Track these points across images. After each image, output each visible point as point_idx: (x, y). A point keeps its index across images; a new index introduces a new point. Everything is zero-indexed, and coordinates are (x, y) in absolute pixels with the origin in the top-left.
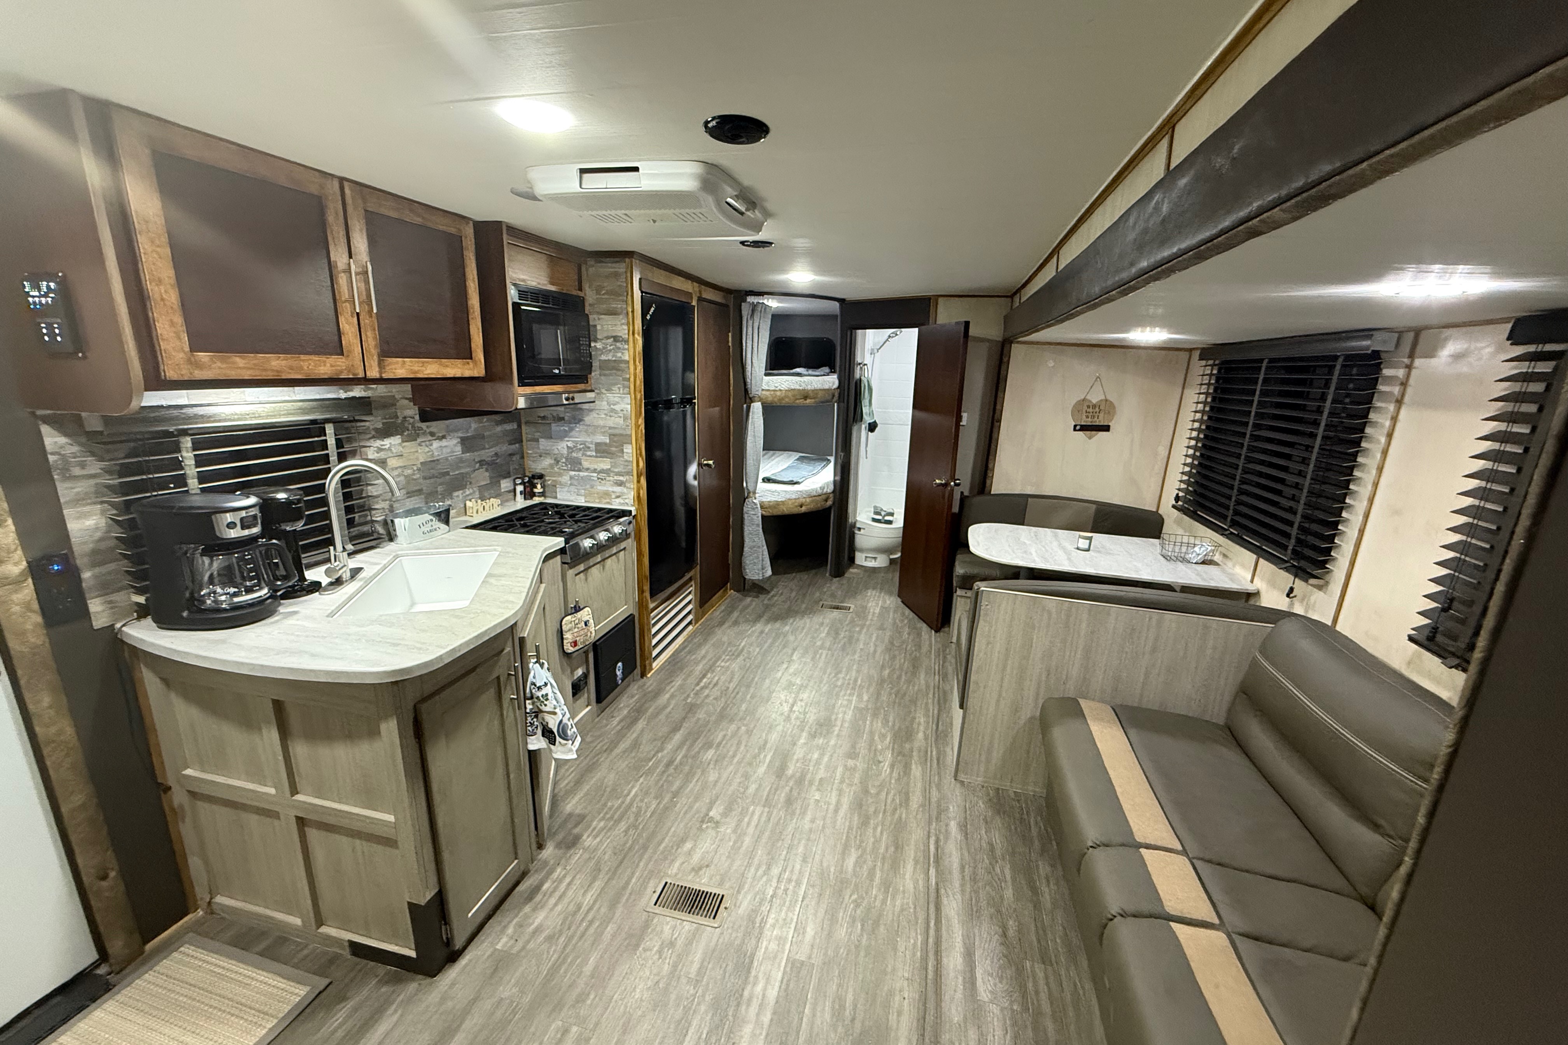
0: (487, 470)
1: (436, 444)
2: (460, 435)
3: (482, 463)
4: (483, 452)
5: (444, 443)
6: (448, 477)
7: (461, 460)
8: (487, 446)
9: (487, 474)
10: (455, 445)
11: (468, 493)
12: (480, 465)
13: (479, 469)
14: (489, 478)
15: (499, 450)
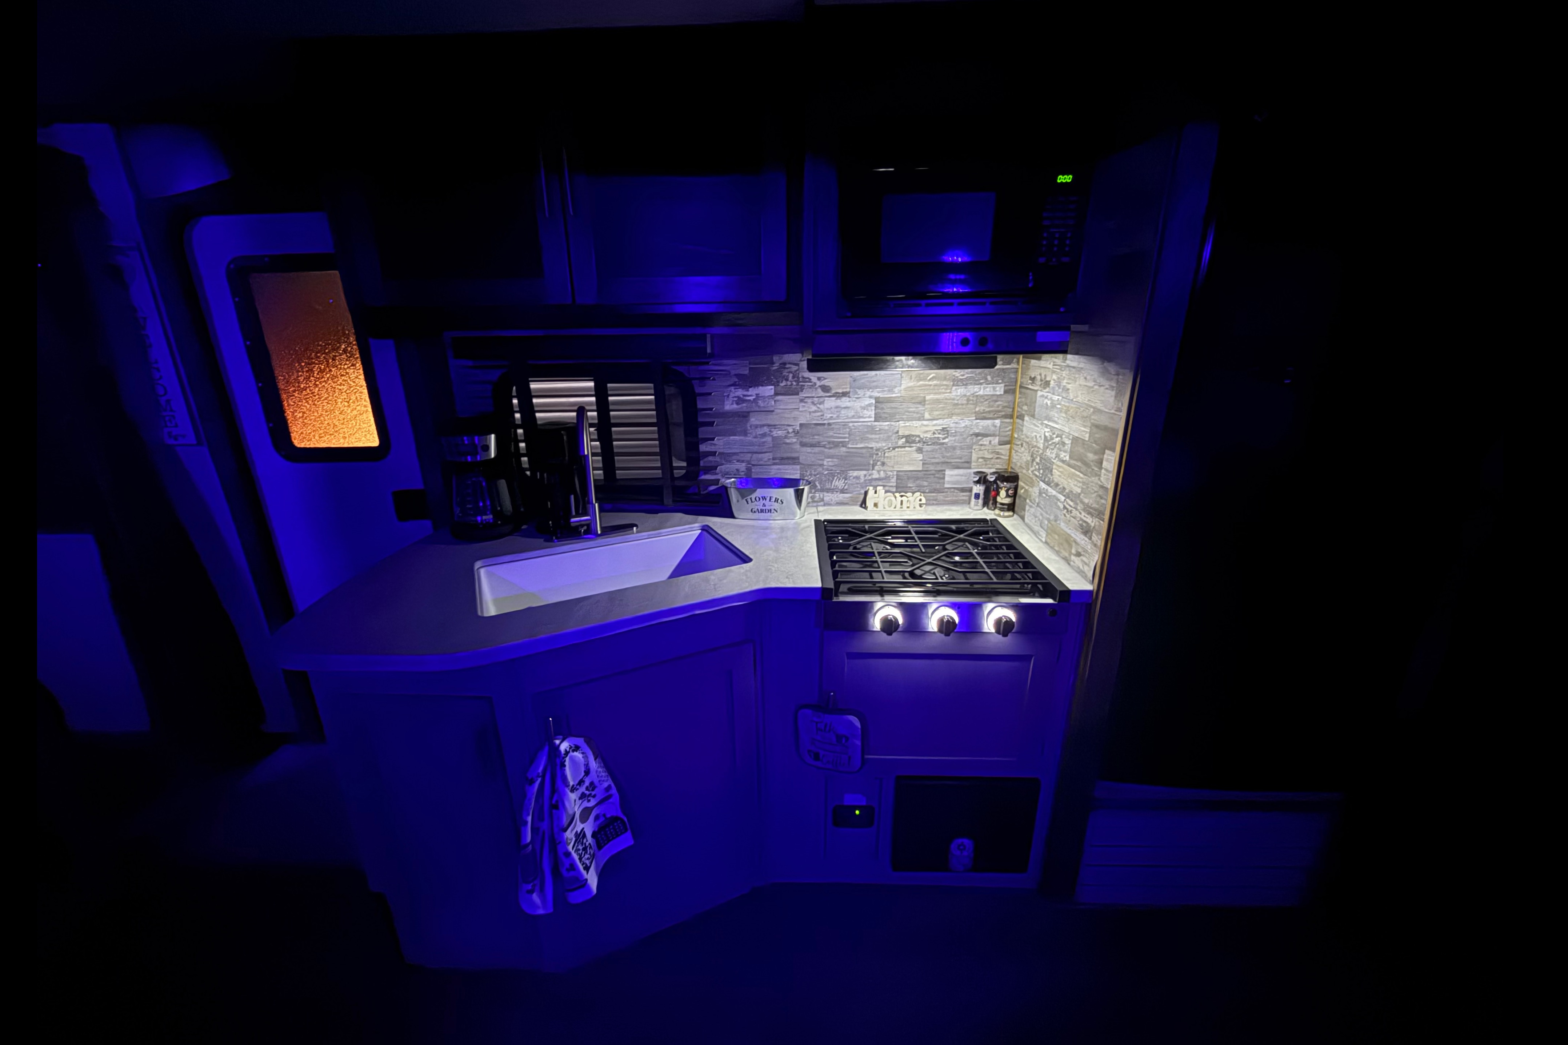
0: (919, 451)
1: (829, 403)
2: (877, 394)
3: (911, 439)
4: (916, 424)
5: (844, 402)
7: (872, 430)
9: (919, 456)
10: (864, 408)
11: (876, 476)
12: (907, 442)
13: (905, 447)
14: (921, 462)
15: (952, 425)
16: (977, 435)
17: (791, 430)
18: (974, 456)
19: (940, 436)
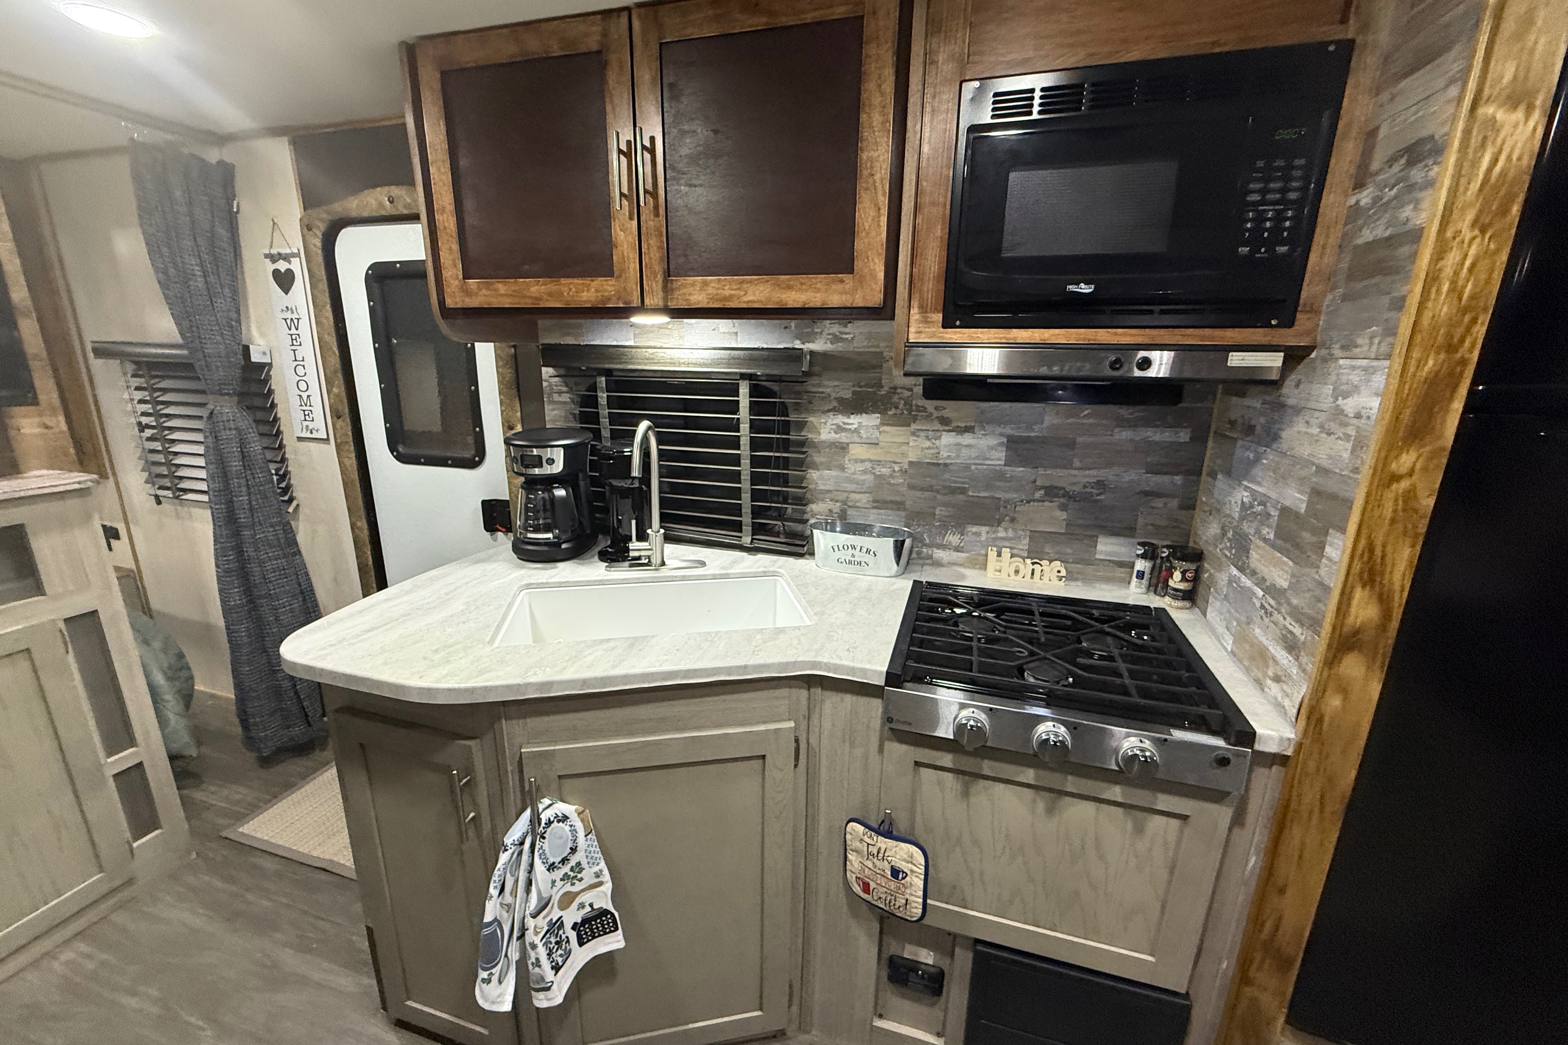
0: (1063, 508)
1: (948, 439)
2: (1009, 431)
3: (1051, 492)
4: (1060, 472)
5: (967, 439)
6: (961, 497)
7: (1000, 476)
8: (1077, 463)
9: (1063, 515)
10: (992, 448)
11: (1001, 534)
12: (1046, 494)
13: (1043, 501)
14: (1065, 523)
15: (1111, 478)
16: (1147, 494)
17: (897, 469)
18: (1141, 521)
19: (1094, 491)
